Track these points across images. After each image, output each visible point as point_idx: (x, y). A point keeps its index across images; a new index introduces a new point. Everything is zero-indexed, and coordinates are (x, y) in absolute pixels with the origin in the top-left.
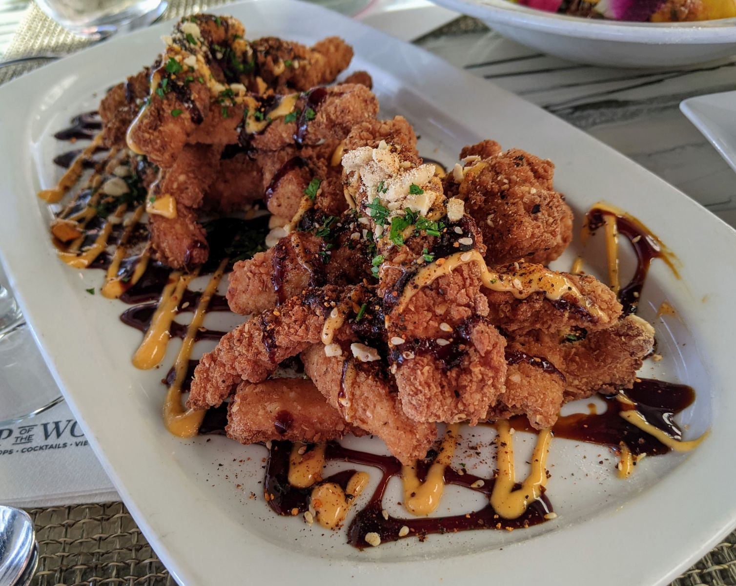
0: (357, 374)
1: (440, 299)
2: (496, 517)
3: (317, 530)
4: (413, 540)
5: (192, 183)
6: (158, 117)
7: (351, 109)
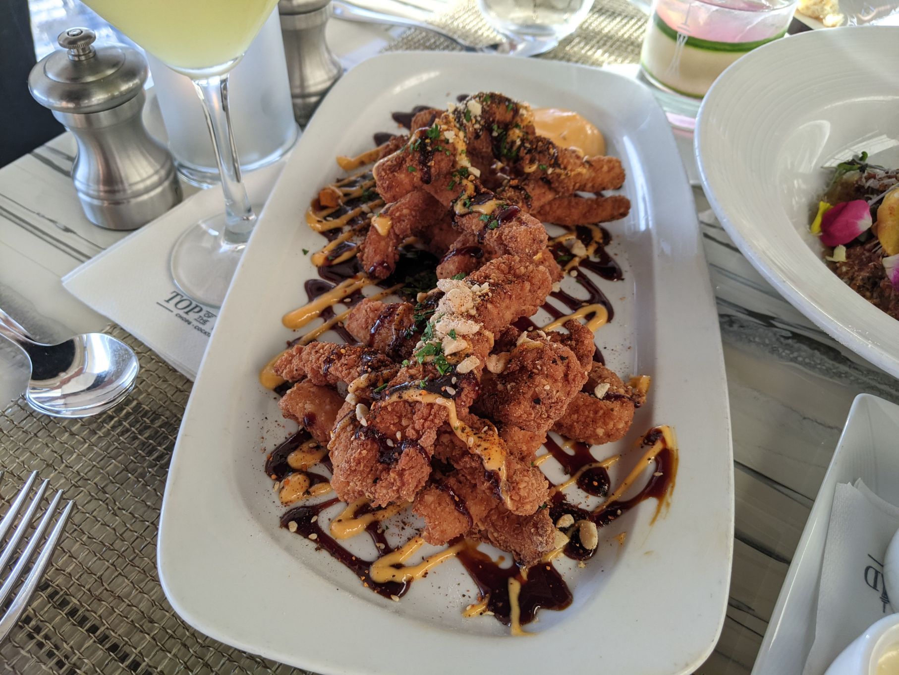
0: (350, 424)
1: (409, 416)
2: (367, 572)
3: (275, 497)
4: (314, 545)
5: (409, 219)
6: (399, 164)
7: (519, 240)
